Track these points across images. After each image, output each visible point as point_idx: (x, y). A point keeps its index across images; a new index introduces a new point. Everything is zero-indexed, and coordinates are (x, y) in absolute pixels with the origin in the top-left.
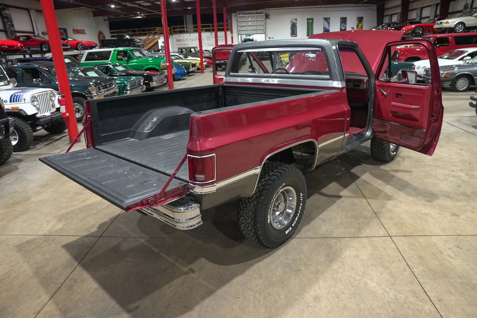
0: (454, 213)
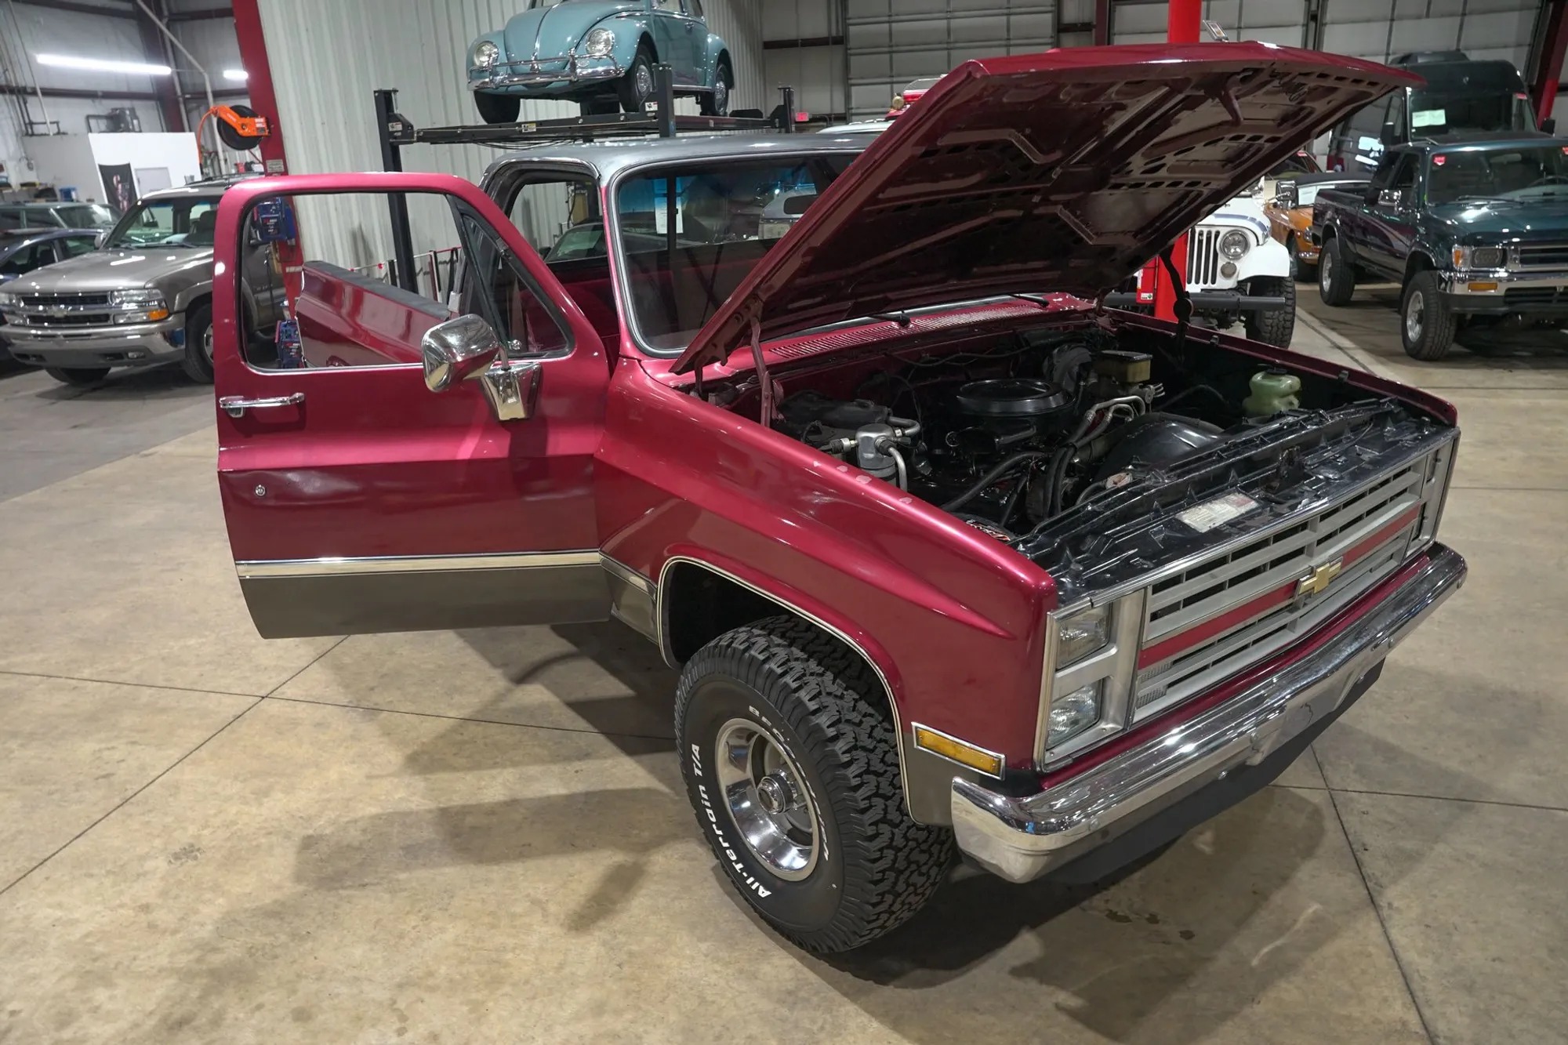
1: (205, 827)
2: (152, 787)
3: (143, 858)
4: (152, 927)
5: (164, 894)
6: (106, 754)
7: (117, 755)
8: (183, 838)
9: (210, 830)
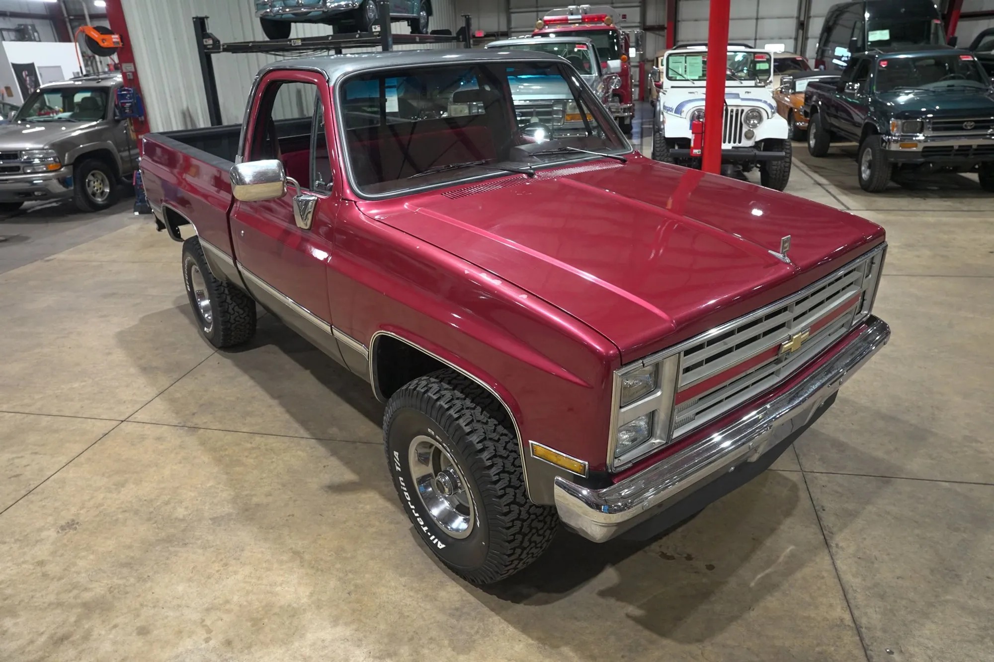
0: (76, 529)
1: (81, 508)
2: (48, 482)
3: (40, 530)
4: (45, 575)
5: (53, 553)
6: (16, 461)
7: (24, 462)
8: (67, 516)
9: (85, 510)
